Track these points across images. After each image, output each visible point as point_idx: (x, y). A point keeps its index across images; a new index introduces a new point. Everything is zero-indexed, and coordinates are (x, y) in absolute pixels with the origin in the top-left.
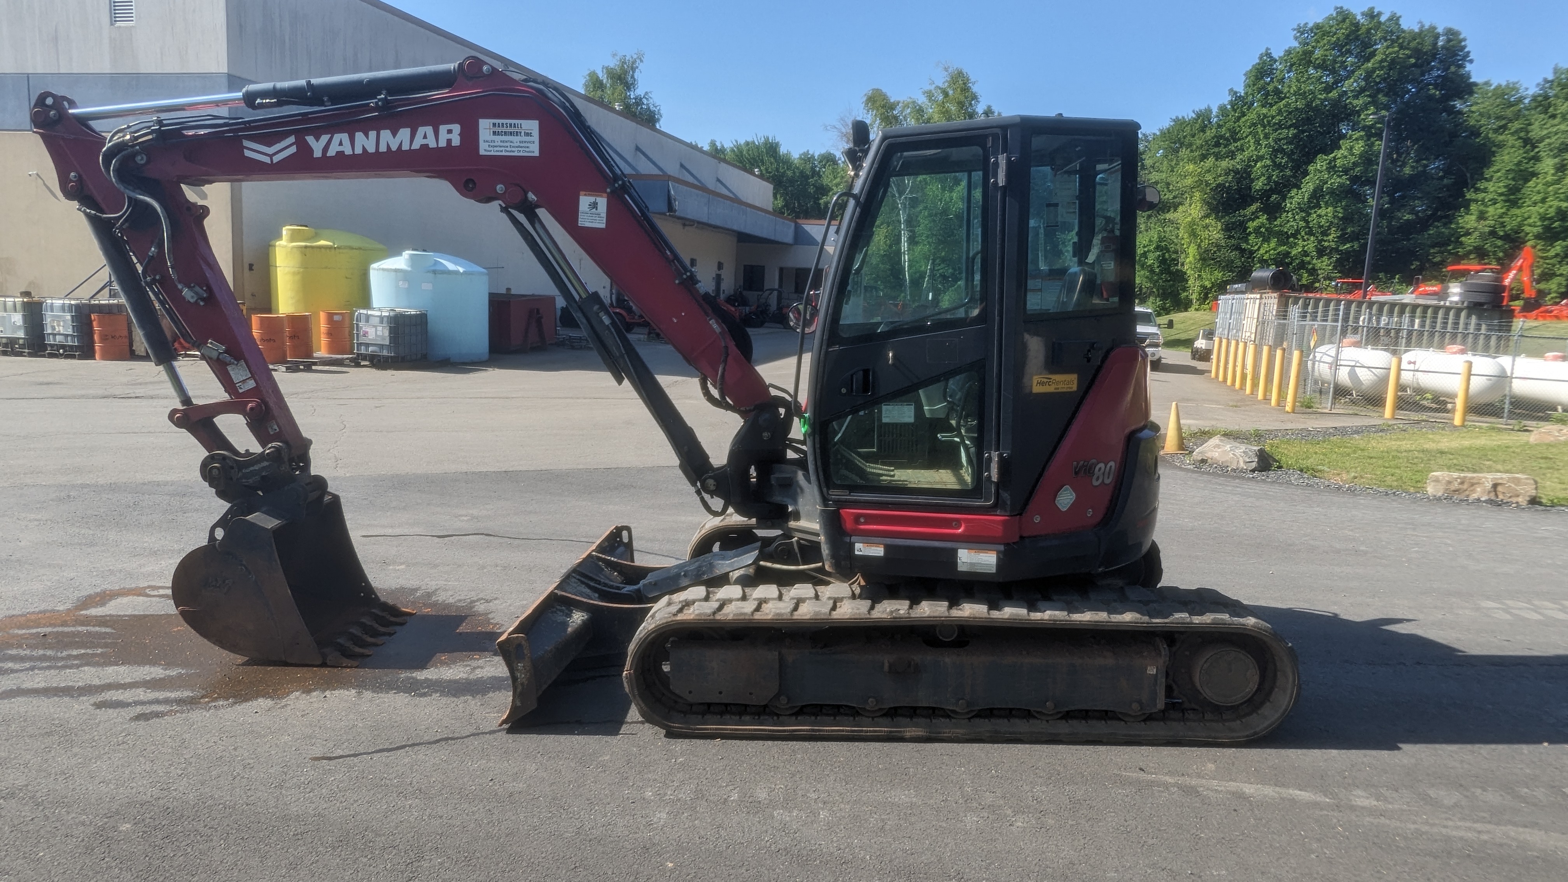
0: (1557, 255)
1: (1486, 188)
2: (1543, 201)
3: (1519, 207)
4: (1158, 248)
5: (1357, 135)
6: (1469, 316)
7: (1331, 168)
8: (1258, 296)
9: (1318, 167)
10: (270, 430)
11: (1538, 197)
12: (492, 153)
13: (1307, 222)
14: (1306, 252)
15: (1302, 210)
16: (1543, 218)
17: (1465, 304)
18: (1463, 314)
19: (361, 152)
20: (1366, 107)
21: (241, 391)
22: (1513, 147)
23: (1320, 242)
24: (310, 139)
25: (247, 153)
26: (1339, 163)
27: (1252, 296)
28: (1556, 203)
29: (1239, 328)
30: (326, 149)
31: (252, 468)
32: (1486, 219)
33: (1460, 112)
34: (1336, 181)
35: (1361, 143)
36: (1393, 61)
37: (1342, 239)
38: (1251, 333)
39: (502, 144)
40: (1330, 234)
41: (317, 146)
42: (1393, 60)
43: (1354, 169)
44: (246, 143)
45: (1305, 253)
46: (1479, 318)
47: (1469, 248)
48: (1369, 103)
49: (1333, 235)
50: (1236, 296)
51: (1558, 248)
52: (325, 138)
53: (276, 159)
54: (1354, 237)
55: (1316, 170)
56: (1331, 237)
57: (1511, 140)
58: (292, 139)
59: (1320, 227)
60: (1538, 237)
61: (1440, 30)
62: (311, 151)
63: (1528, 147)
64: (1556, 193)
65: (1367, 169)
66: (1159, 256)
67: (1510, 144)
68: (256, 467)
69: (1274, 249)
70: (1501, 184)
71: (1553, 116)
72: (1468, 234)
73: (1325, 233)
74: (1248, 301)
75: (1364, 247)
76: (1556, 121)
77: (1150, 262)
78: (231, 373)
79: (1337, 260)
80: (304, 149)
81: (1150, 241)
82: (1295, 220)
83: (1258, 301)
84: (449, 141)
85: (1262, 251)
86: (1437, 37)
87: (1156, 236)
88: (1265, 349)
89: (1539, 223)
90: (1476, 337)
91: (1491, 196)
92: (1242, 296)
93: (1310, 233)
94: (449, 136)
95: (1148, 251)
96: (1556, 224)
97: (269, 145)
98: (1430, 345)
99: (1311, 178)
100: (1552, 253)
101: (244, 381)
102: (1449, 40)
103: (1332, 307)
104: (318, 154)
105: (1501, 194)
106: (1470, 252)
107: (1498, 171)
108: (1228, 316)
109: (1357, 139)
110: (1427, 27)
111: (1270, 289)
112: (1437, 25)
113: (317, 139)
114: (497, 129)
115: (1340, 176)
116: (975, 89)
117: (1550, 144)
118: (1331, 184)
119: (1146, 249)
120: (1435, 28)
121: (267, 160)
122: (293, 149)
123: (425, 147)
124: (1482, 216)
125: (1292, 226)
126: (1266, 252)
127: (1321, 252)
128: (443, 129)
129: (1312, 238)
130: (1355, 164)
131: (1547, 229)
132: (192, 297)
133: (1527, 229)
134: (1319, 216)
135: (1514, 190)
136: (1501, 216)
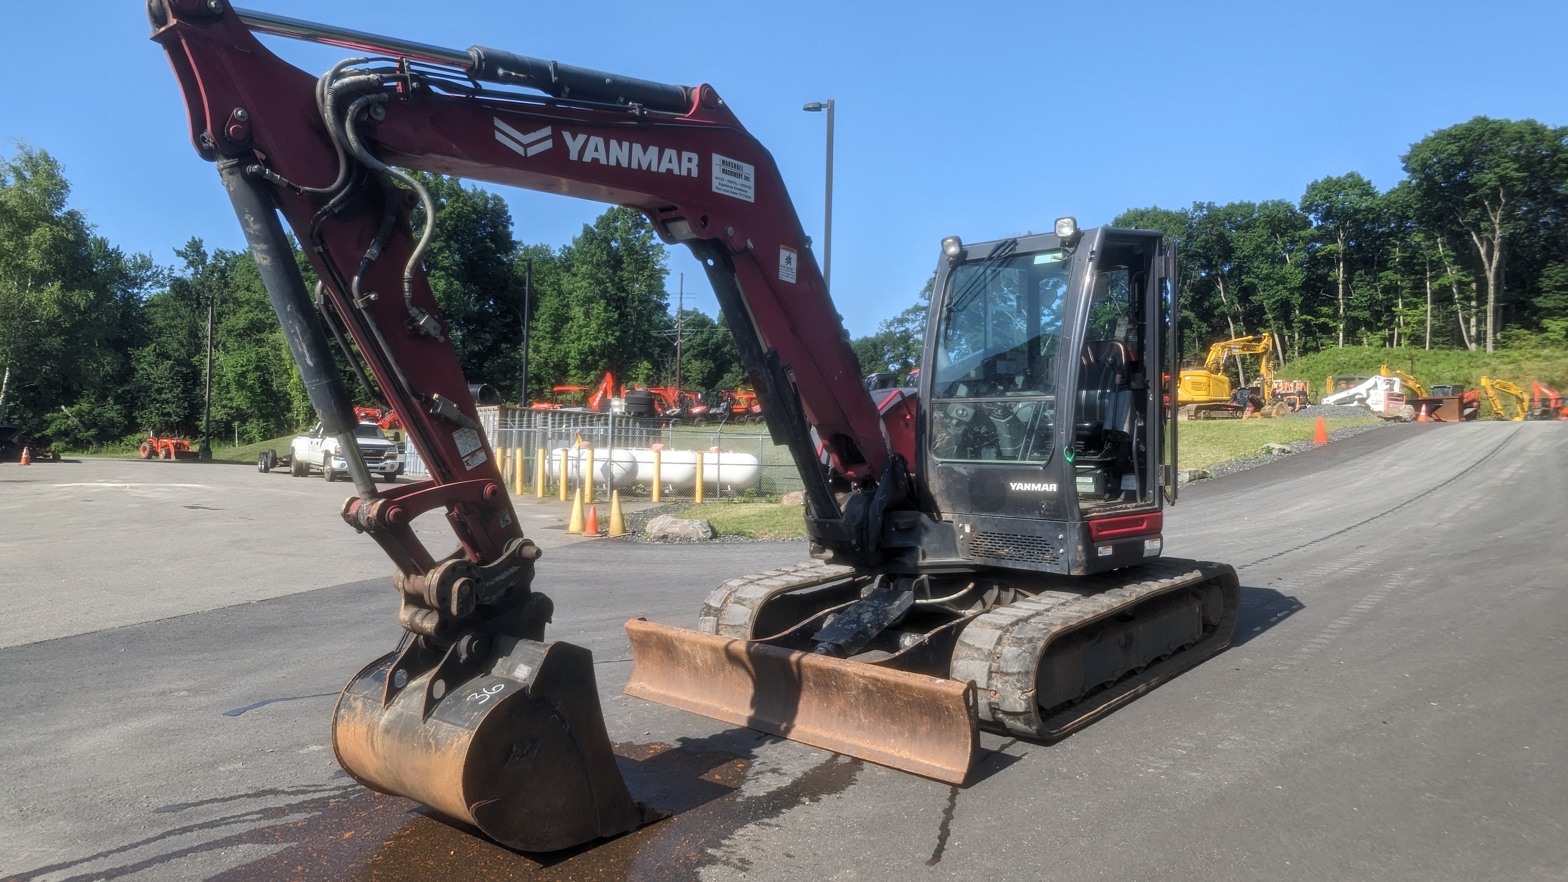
0: (592, 381)
1: (537, 327)
2: (578, 340)
3: (561, 344)
4: (257, 368)
6: (634, 423)
10: (501, 522)
11: (574, 337)
12: (721, 192)
16: (580, 353)
17: (632, 414)
18: (631, 421)
19: (614, 164)
21: (468, 468)
22: (551, 296)
24: (567, 135)
25: (499, 137)
28: (587, 342)
30: (582, 152)
31: (497, 579)
33: (505, 263)
35: (443, 282)
36: (459, 215)
39: (729, 184)
41: (573, 144)
42: (459, 213)
44: (498, 123)
46: (642, 424)
51: (592, 376)
52: (582, 138)
53: (532, 151)
57: (549, 290)
58: (547, 131)
60: (577, 367)
61: (489, 195)
62: (567, 151)
63: (561, 297)
64: (587, 334)
65: (449, 305)
66: (260, 376)
67: (549, 292)
68: (503, 577)
70: (547, 325)
71: (575, 275)
72: (528, 363)
76: (578, 279)
77: (250, 382)
78: (457, 442)
80: (560, 147)
81: (248, 360)
84: (689, 170)
86: (487, 200)
87: (254, 356)
89: (578, 357)
90: (640, 438)
91: (541, 333)
94: (689, 165)
95: (248, 371)
96: (590, 358)
97: (525, 132)
98: (640, 445)
100: (588, 380)
101: (473, 454)
102: (496, 204)
103: (557, 418)
104: (574, 156)
105: (548, 333)
107: (544, 314)
110: (479, 190)
112: (487, 191)
113: (574, 137)
114: (727, 168)
116: (64, 175)
117: (577, 296)
119: (244, 369)
120: (485, 192)
121: (520, 150)
122: (548, 144)
123: (670, 171)
128: (685, 155)
131: (584, 361)
132: (435, 328)
133: (569, 361)
135: (556, 330)
136: (550, 351)
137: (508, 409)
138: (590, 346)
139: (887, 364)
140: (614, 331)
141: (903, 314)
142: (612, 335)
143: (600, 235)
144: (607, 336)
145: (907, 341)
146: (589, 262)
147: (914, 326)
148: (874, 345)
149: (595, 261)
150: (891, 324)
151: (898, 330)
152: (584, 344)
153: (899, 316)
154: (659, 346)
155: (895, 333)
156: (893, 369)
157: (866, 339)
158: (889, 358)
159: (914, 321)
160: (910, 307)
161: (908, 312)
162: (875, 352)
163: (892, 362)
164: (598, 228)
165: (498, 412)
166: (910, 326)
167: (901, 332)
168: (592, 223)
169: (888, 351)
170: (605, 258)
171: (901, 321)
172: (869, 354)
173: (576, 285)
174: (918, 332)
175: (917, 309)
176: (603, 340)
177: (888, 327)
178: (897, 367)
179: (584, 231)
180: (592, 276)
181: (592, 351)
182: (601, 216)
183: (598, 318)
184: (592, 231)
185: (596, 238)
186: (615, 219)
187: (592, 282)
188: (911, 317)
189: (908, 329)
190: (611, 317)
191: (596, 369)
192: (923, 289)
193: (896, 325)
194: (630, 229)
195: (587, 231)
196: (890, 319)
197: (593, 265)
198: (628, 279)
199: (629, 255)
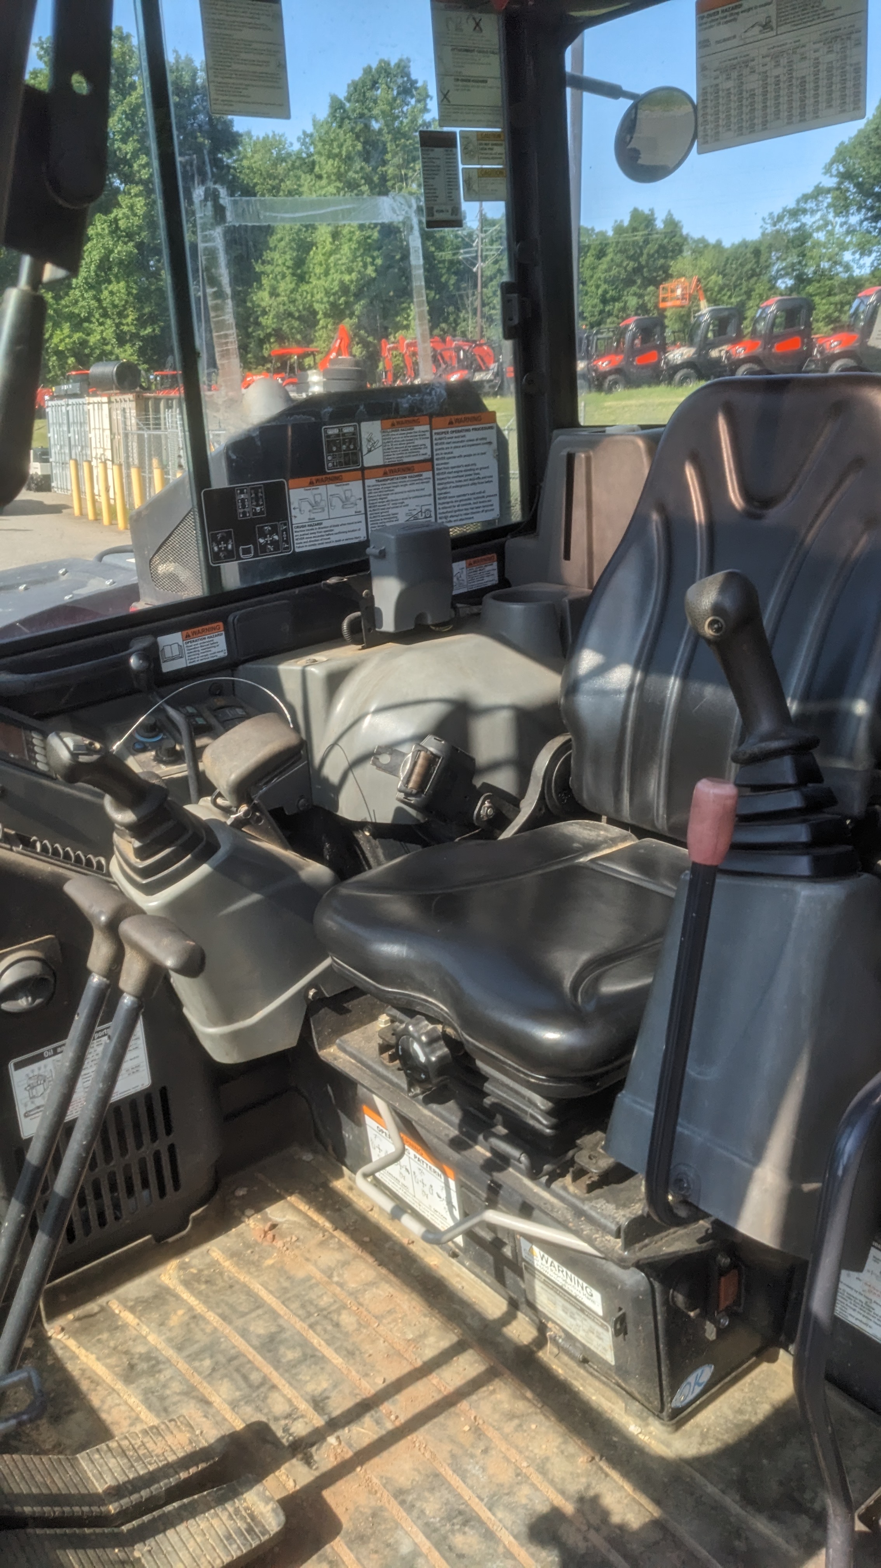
1: (273, 259)
2: (327, 273)
3: (307, 282)
5: (135, 190)
7: (115, 230)
8: (105, 399)
9: (99, 230)
11: (321, 270)
13: (99, 301)
14: (104, 339)
15: (91, 287)
16: (327, 293)
20: (135, 154)
23: (118, 325)
26: (122, 224)
27: (96, 399)
28: (337, 276)
29: (85, 444)
32: (278, 295)
33: (228, 167)
34: (123, 250)
35: (141, 201)
37: (142, 322)
38: (104, 450)
40: (128, 316)
43: (139, 234)
45: (104, 341)
47: (269, 331)
48: (140, 149)
49: (131, 317)
50: (71, 401)
54: (152, 319)
55: (98, 234)
56: (129, 320)
59: (115, 306)
60: (326, 315)
61: (197, 63)
64: (336, 264)
65: (151, 235)
69: (70, 337)
70: (286, 255)
71: (320, 177)
72: (264, 313)
73: (121, 315)
74: (91, 407)
75: (165, 330)
76: (324, 182)
79: (140, 348)
82: (84, 299)
83: (106, 407)
85: (55, 340)
88: (134, 472)
89: (325, 299)
91: (278, 269)
92: (80, 401)
93: (105, 315)
96: (340, 300)
99: (94, 246)
105: (288, 268)
106: (269, 336)
107: (281, 239)
108: (65, 429)
109: (136, 195)
110: (183, 58)
111: (117, 388)
112: (194, 57)
115: (125, 243)
118: (119, 253)
120: (192, 61)
124: (274, 293)
125: (83, 307)
126: (62, 341)
127: (121, 339)
129: (109, 322)
130: (140, 228)
131: (334, 305)
133: (317, 306)
134: (112, 293)
135: (299, 262)
136: (292, 292)
137: (148, 399)
138: (342, 282)
139: (776, 278)
140: (374, 258)
141: (798, 202)
142: (372, 264)
143: (354, 111)
144: (365, 266)
145: (803, 243)
146: (336, 155)
147: (813, 219)
148: (757, 253)
149: (344, 153)
150: (780, 218)
151: (790, 227)
152: (333, 280)
153: (792, 205)
154: (455, 273)
155: (788, 232)
156: (783, 286)
157: (744, 244)
158: (778, 271)
159: (813, 212)
160: (809, 190)
161: (806, 198)
162: (758, 262)
163: (782, 276)
164: (349, 100)
165: (133, 404)
166: (808, 220)
167: (796, 230)
168: (342, 94)
169: (778, 259)
170: (359, 147)
171: (795, 214)
172: (748, 266)
173: (319, 192)
174: (819, 229)
175: (819, 192)
176: (359, 272)
177: (775, 225)
178: (790, 282)
179: (331, 106)
180: (340, 176)
181: (344, 289)
182: (353, 82)
183: (350, 240)
184: (341, 106)
185: (349, 118)
186: (374, 84)
187: (341, 185)
188: (811, 205)
189: (804, 225)
190: (369, 237)
191: (351, 315)
192: (828, 160)
193: (786, 220)
194: (395, 99)
195: (337, 106)
196: (777, 211)
197: (341, 159)
198: (394, 178)
199: (395, 139)
